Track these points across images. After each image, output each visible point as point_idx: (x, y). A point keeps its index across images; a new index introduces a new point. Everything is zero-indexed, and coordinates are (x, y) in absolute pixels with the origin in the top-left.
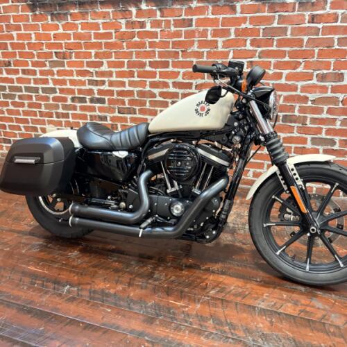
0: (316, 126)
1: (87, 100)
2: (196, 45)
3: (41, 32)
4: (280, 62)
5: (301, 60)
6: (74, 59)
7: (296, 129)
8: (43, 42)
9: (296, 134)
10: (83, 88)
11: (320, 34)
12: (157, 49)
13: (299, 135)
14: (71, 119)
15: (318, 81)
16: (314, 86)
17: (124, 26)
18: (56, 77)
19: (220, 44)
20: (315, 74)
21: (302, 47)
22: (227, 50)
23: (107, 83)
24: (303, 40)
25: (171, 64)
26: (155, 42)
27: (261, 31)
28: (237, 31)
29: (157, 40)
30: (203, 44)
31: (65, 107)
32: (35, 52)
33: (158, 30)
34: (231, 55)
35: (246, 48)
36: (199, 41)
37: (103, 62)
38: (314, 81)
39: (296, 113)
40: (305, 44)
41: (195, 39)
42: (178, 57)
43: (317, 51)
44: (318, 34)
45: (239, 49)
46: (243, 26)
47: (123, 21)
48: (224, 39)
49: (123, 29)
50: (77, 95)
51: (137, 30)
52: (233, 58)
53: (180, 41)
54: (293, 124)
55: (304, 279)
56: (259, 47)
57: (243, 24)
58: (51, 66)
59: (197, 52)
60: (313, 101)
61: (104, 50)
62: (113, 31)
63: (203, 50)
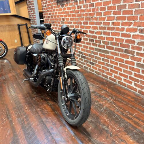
0: (139, 57)
2: (95, 15)
3: (59, 11)
4: (124, 22)
5: (132, 21)
6: (66, 21)
7: (130, 57)
8: (59, 15)
9: (130, 60)
11: (140, 7)
12: (85, 17)
13: (131, 60)
15: (139, 33)
16: (138, 35)
17: (76, 8)
19: (103, 14)
20: (138, 29)
21: (133, 14)
22: (105, 16)
24: (132, 11)
25: (88, 23)
27: (117, 7)
28: (108, 7)
29: (84, 13)
30: (97, 14)
32: (58, 19)
33: (85, 9)
35: (111, 16)
37: (72, 22)
38: (138, 33)
39: (130, 49)
41: (95, 12)
42: (90, 20)
43: (139, 16)
44: (139, 7)
45: (109, 16)
46: (110, 5)
47: (76, 6)
48: (104, 12)
51: (80, 9)
52: (107, 20)
53: (91, 13)
54: (129, 55)
56: (116, 15)
58: (61, 23)
60: (138, 44)
61: (72, 17)
62: (74, 10)
63: (97, 17)
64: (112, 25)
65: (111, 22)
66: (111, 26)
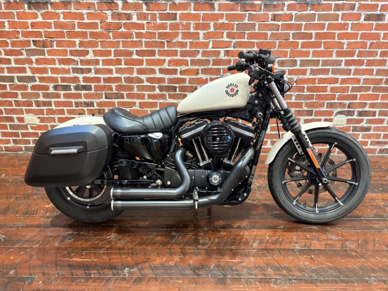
1: (72, 87)
2: (180, 36)
3: (16, 20)
6: (55, 48)
8: (19, 30)
10: (67, 76)
11: (280, 30)
12: (144, 40)
14: (53, 107)
15: (279, 66)
17: (110, 17)
18: (35, 65)
19: (201, 36)
20: (277, 60)
21: (267, 39)
22: (207, 41)
23: (93, 71)
24: (267, 34)
25: (157, 53)
26: (142, 33)
27: (235, 25)
28: (215, 25)
29: (144, 31)
30: (186, 35)
31: (46, 96)
32: (9, 41)
33: (145, 22)
34: (211, 45)
35: (223, 39)
36: (182, 33)
37: (88, 51)
40: (269, 37)
41: (180, 31)
42: (163, 47)
43: (277, 43)
44: (278, 30)
45: (218, 40)
46: (221, 21)
47: (109, 13)
48: (205, 32)
49: (110, 20)
50: (60, 83)
51: (124, 22)
52: (213, 48)
53: (165, 33)
55: (317, 220)
56: (233, 38)
57: (220, 20)
58: (28, 54)
59: (181, 42)
61: (89, 39)
62: (99, 21)
63: (186, 41)
64: (224, 56)
65: (222, 50)
66: (224, 58)
